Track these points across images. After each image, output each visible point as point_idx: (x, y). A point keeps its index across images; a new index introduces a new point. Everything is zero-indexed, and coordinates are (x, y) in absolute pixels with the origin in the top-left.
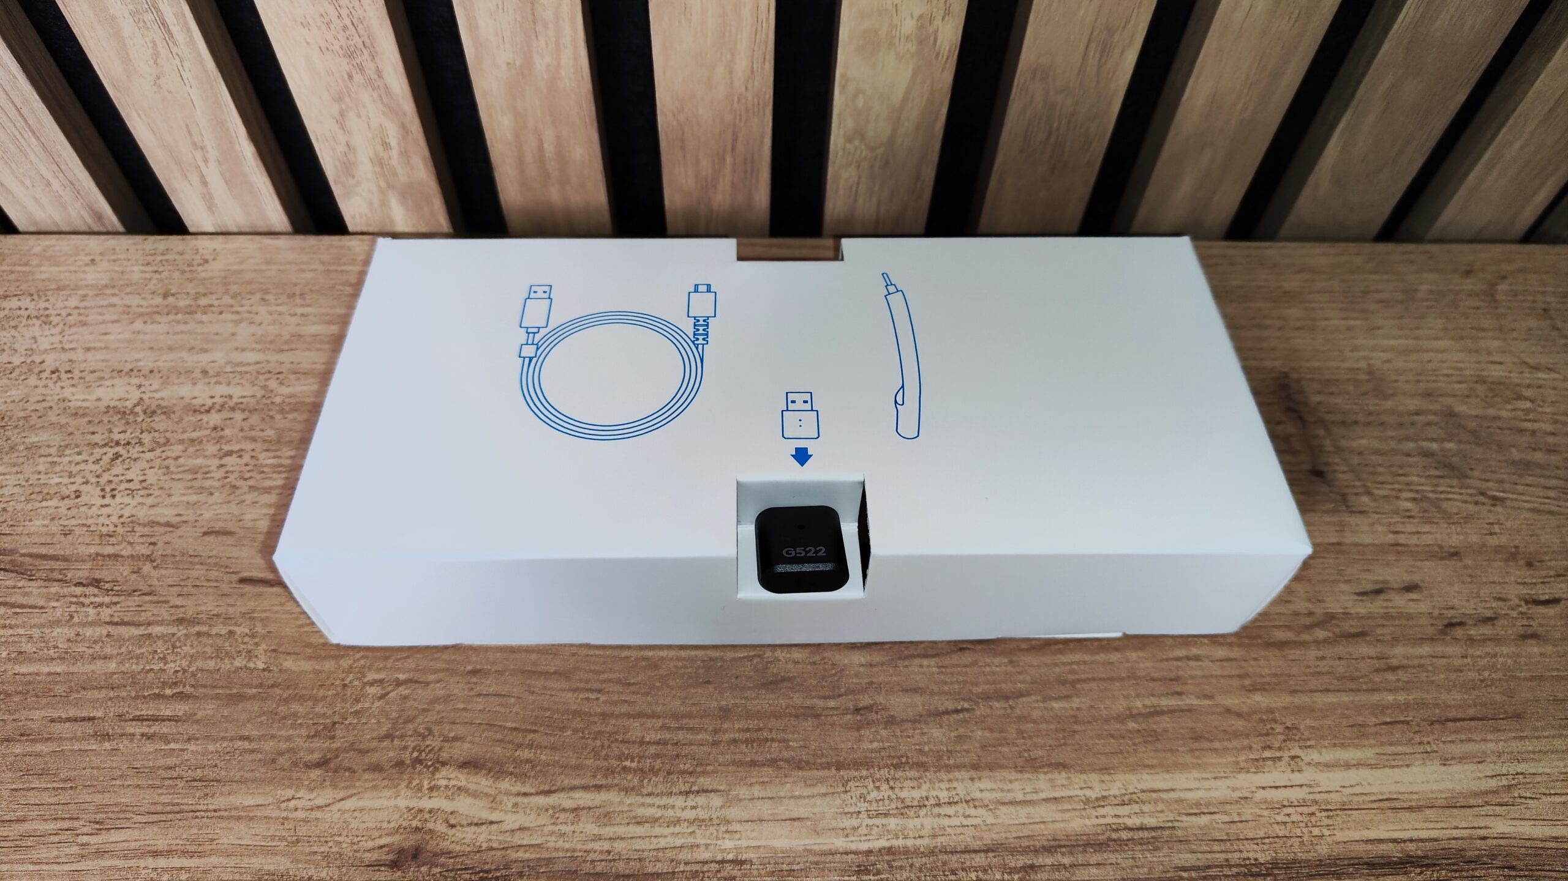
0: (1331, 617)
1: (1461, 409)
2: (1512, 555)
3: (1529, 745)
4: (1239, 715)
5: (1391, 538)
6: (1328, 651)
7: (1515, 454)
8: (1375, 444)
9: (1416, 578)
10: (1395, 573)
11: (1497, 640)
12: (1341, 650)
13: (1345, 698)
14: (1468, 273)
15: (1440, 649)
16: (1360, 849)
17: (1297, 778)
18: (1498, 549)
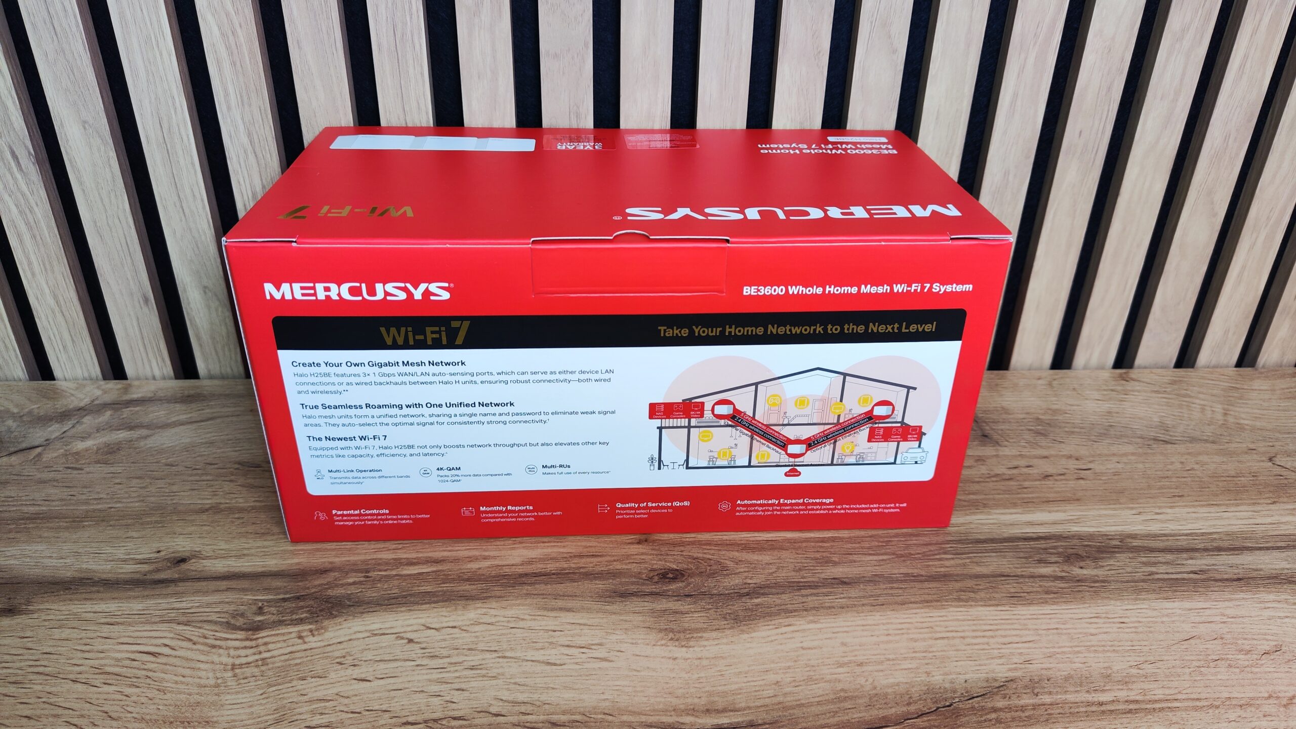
0: (997, 475)
1: (1041, 417)
2: (1070, 457)
3: (1084, 508)
4: (965, 501)
5: (1019, 453)
6: (995, 484)
7: (1067, 429)
8: (1008, 427)
9: (1031, 464)
10: (1023, 462)
11: (1066, 480)
12: (1003, 483)
13: (1007, 496)
14: (1039, 379)
15: (1043, 482)
16: (1020, 535)
17: (991, 517)
18: (1063, 456)
